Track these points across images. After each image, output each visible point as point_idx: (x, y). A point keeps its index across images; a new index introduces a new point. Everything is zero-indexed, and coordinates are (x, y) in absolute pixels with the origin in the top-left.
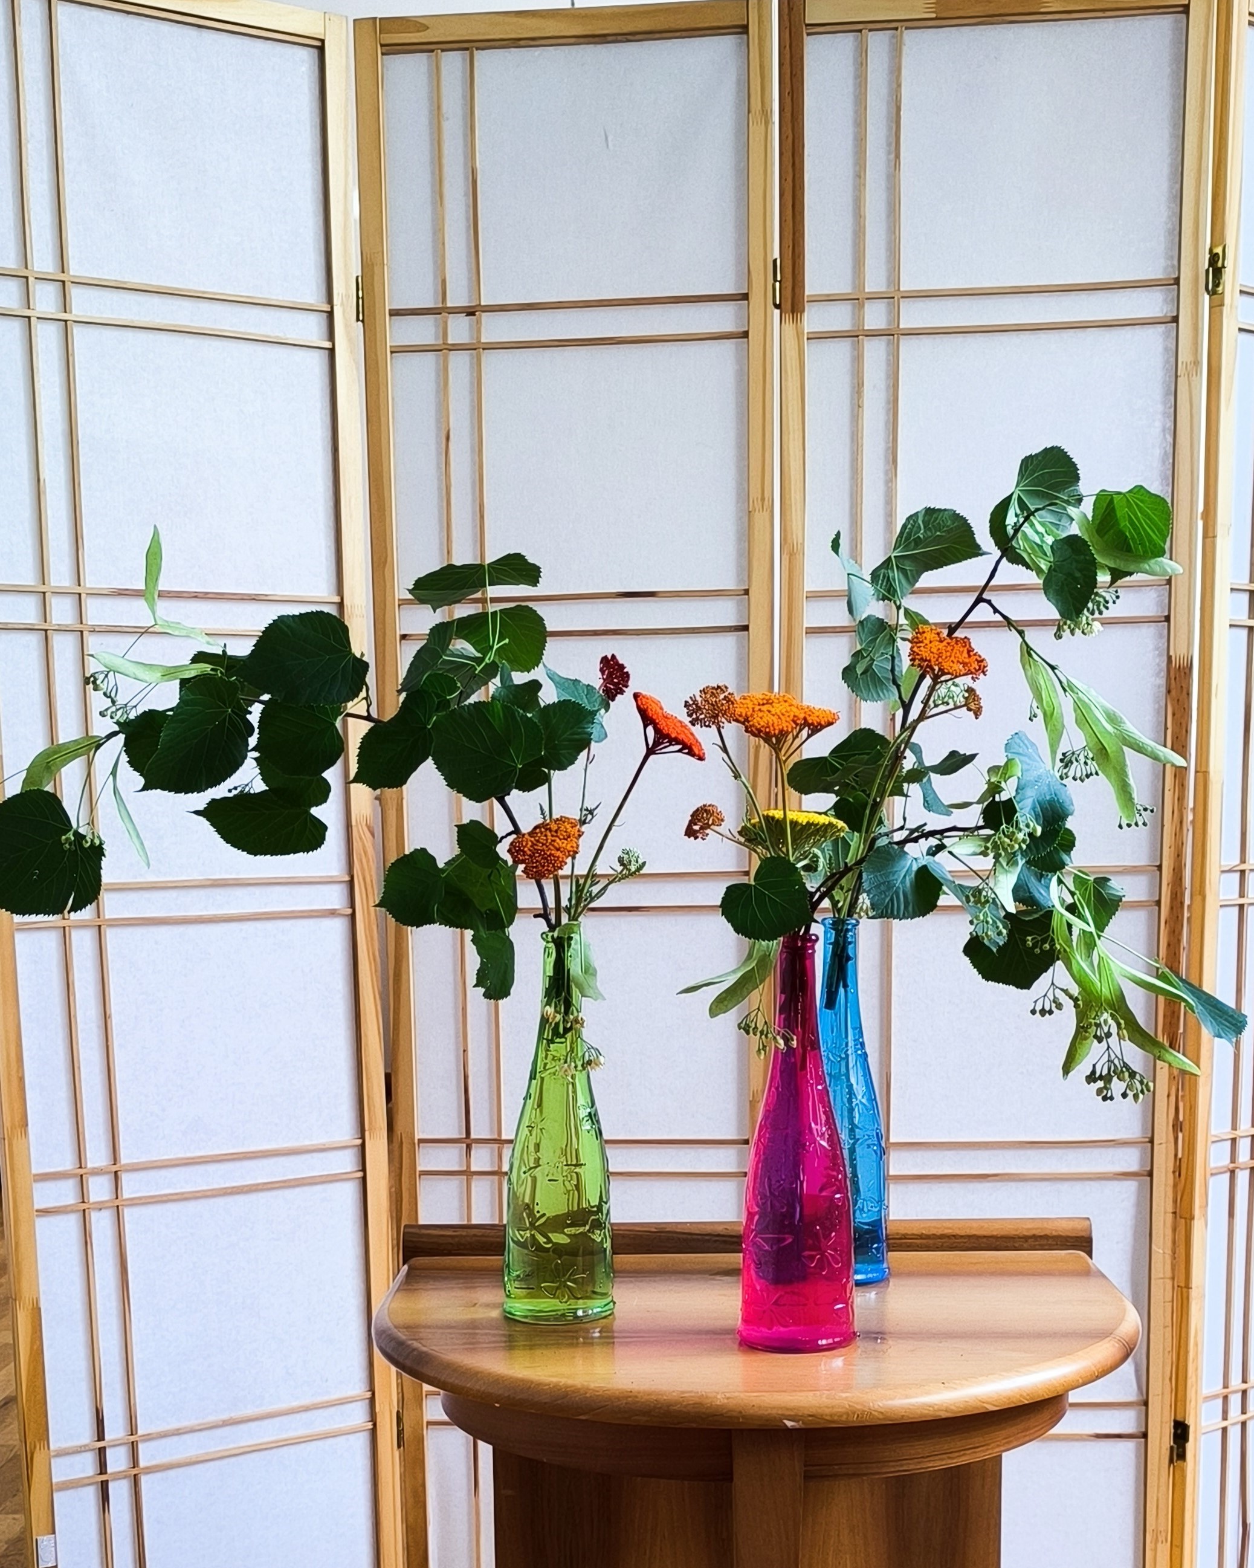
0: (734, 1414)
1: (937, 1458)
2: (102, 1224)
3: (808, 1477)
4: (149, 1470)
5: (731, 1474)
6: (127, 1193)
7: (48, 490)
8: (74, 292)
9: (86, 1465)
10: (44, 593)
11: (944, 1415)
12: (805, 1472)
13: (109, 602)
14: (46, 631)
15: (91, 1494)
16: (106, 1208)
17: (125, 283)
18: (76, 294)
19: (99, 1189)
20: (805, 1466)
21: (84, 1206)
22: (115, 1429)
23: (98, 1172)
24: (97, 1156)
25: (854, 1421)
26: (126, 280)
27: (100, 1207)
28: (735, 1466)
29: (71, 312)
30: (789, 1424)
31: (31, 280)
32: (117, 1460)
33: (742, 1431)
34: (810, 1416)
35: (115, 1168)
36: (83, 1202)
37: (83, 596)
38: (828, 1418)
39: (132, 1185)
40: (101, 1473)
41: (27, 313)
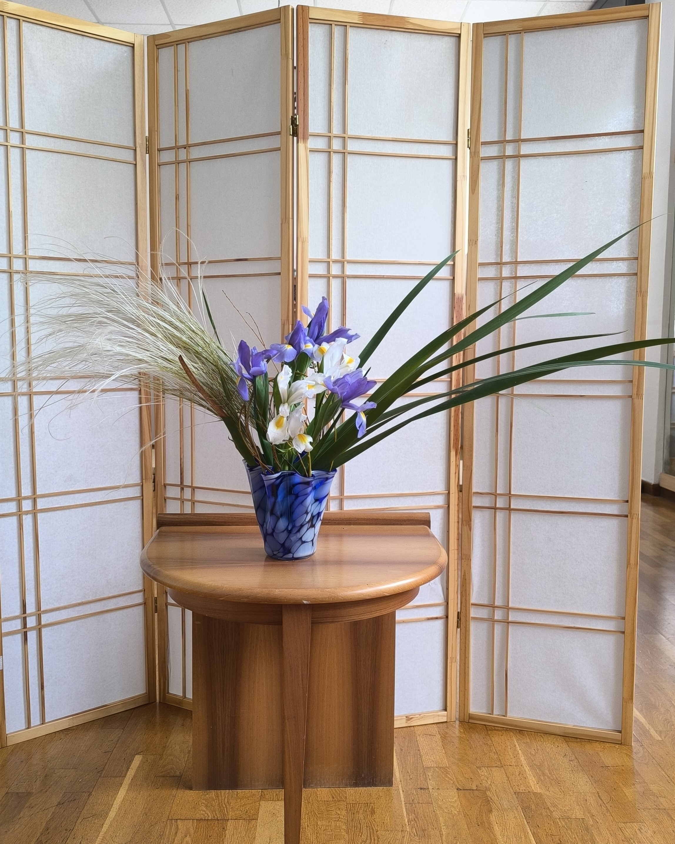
0: (283, 598)
1: (365, 614)
2: (28, 520)
3: (313, 623)
4: (46, 626)
5: (282, 622)
6: (39, 507)
7: (13, 216)
8: (27, 136)
9: (17, 625)
10: (10, 257)
11: (367, 598)
12: (312, 621)
13: (38, 261)
14: (11, 272)
15: (19, 638)
16: (30, 514)
17: (49, 134)
18: (27, 137)
19: (27, 505)
20: (312, 618)
21: (20, 513)
22: (31, 608)
23: (26, 498)
24: (26, 491)
25: (331, 601)
26: (49, 133)
27: (27, 513)
28: (283, 619)
29: (25, 144)
30: (305, 602)
31: (8, 131)
32: (31, 622)
33: (286, 605)
34: (313, 599)
35: (34, 497)
36: (20, 511)
37: (27, 259)
38: (321, 600)
39: (41, 504)
40: (24, 628)
41: (6, 144)
